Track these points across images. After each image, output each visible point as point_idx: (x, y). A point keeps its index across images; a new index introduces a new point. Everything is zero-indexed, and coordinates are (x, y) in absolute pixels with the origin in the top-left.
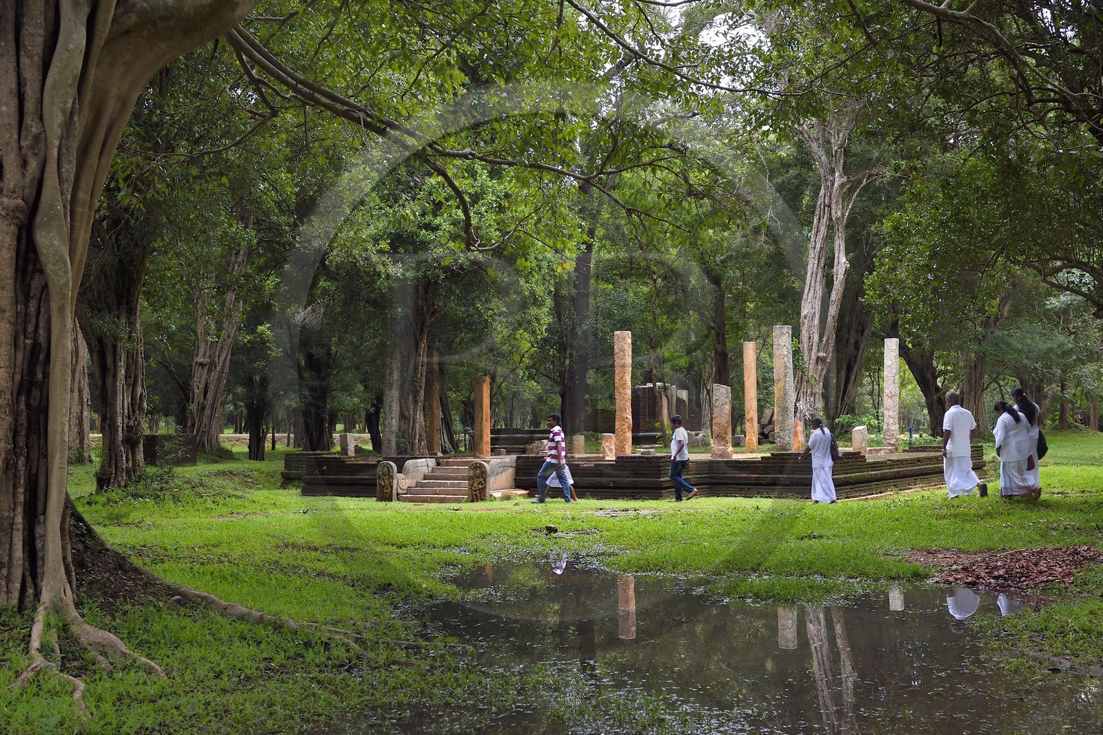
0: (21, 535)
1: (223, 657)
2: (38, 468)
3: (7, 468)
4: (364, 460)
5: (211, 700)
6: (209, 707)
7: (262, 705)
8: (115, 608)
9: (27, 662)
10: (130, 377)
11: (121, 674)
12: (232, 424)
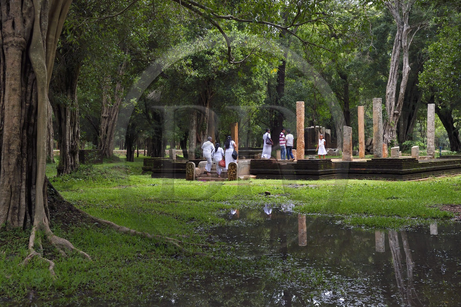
0: (24, 194)
1: (118, 251)
2: (32, 163)
3: (18, 163)
4: (180, 161)
5: (113, 270)
6: (112, 274)
7: (136, 273)
8: (68, 228)
9: (27, 253)
10: (72, 123)
11: (71, 258)
12: (119, 145)
